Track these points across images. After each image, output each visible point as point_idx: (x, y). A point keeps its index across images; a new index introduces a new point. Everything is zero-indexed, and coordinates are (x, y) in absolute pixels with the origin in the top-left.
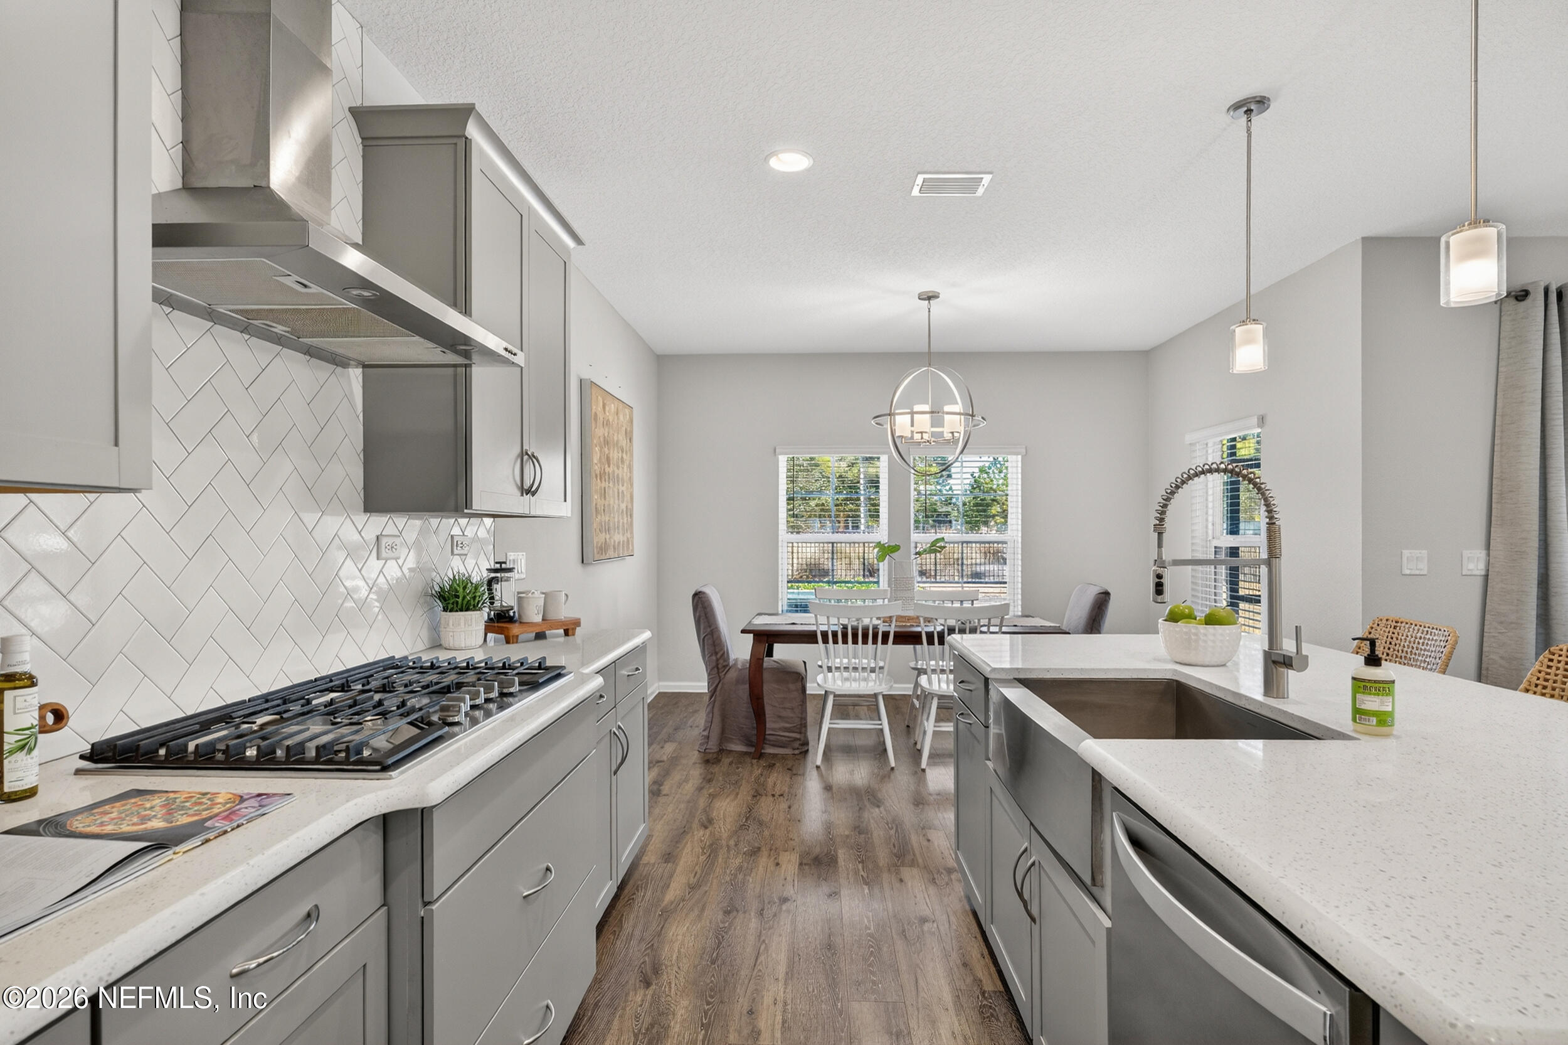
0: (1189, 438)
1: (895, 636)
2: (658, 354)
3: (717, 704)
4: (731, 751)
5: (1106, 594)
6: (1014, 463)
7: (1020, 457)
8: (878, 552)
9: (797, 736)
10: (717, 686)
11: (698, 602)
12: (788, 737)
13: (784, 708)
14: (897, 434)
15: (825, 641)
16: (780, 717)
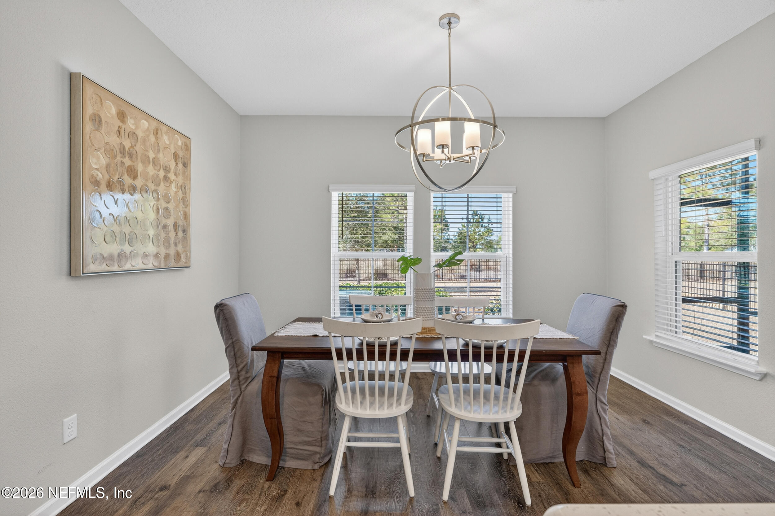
0: (653, 174)
1: (414, 354)
2: (242, 114)
3: (237, 418)
4: (252, 463)
5: (623, 306)
6: (507, 199)
7: (511, 195)
8: (402, 264)
9: (317, 449)
10: (237, 399)
11: (219, 312)
12: (308, 451)
13: (304, 422)
14: (418, 153)
15: (340, 357)
16: (300, 431)
